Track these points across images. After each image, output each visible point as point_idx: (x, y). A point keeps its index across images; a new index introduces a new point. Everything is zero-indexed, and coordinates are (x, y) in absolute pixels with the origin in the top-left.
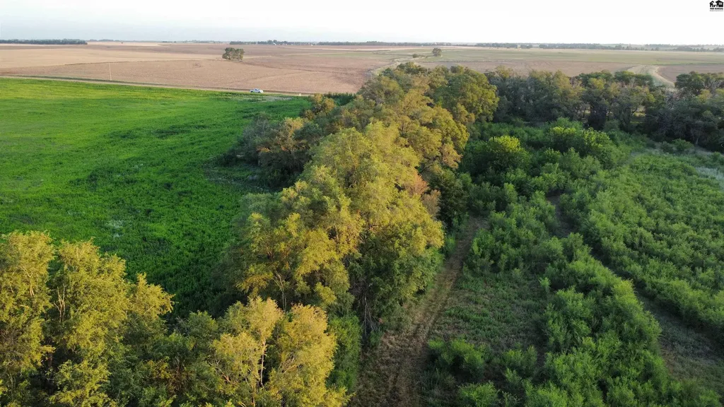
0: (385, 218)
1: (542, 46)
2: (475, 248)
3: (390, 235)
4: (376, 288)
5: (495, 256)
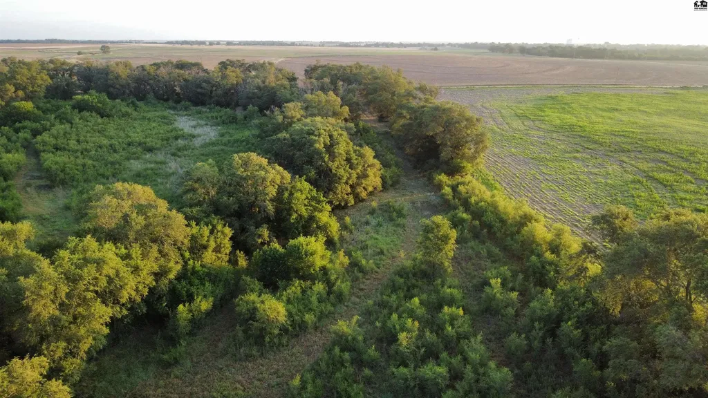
1: (229, 43)
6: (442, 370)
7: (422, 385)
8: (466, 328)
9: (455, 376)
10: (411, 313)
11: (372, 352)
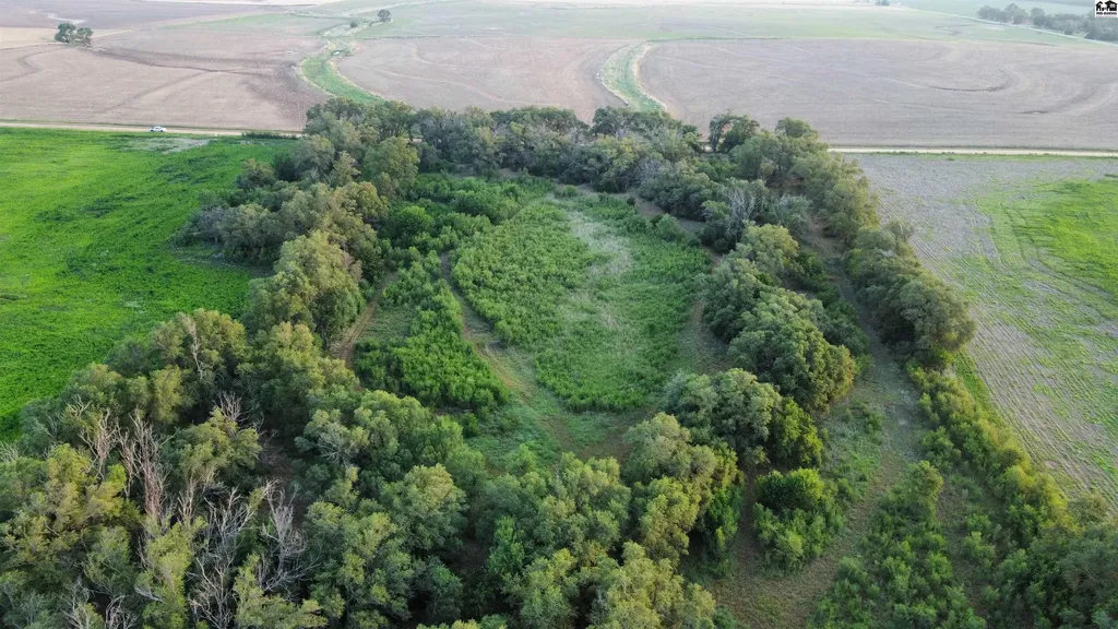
0: (327, 283)
2: (384, 293)
3: (330, 293)
4: (327, 320)
5: (395, 298)
6: (932, 611)
7: (916, 619)
8: (949, 575)
9: (942, 616)
10: (902, 556)
11: (875, 588)
